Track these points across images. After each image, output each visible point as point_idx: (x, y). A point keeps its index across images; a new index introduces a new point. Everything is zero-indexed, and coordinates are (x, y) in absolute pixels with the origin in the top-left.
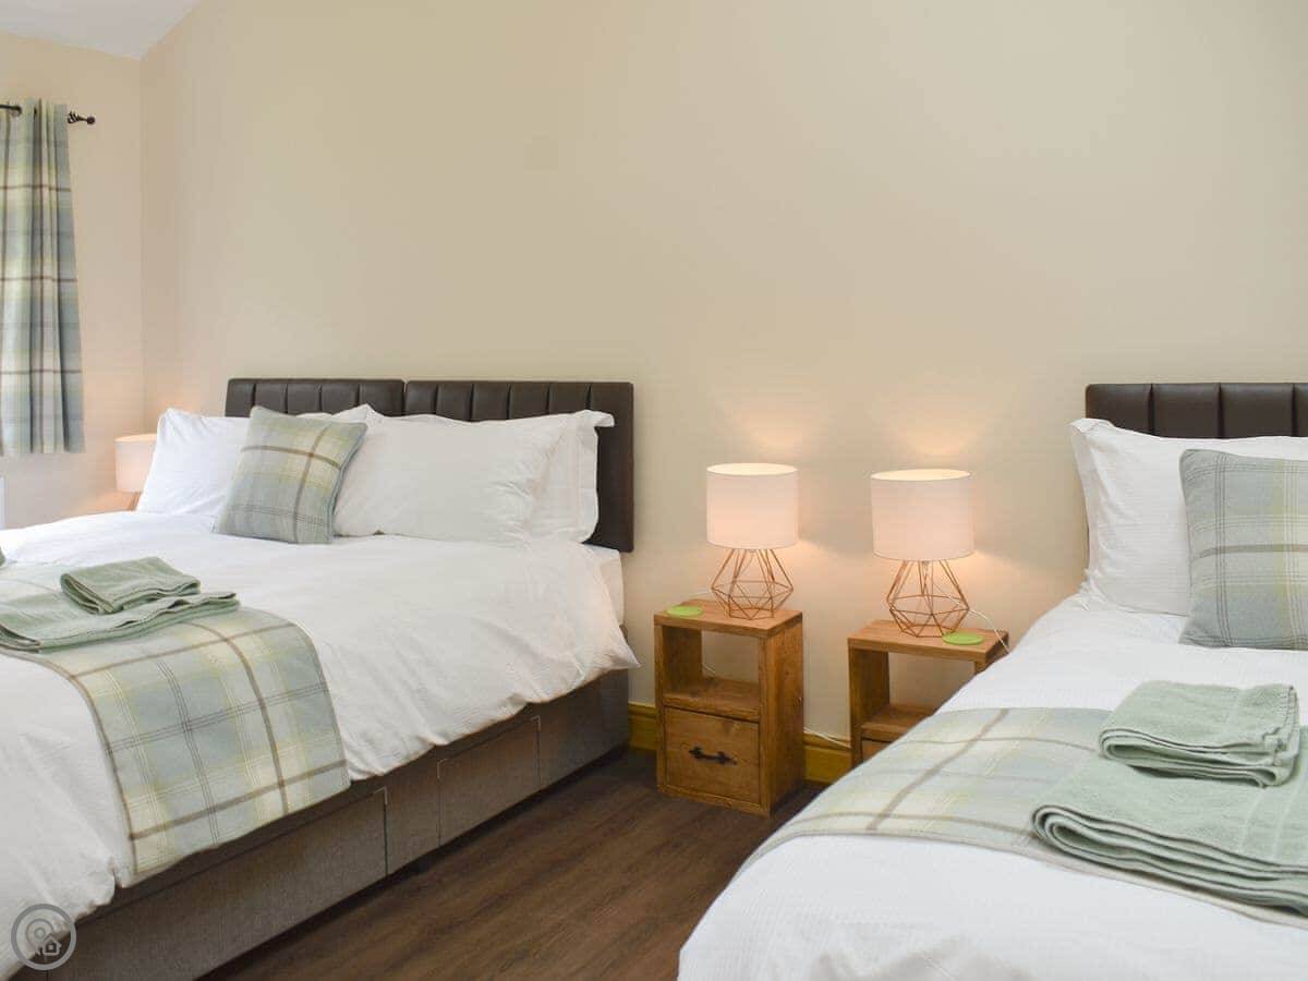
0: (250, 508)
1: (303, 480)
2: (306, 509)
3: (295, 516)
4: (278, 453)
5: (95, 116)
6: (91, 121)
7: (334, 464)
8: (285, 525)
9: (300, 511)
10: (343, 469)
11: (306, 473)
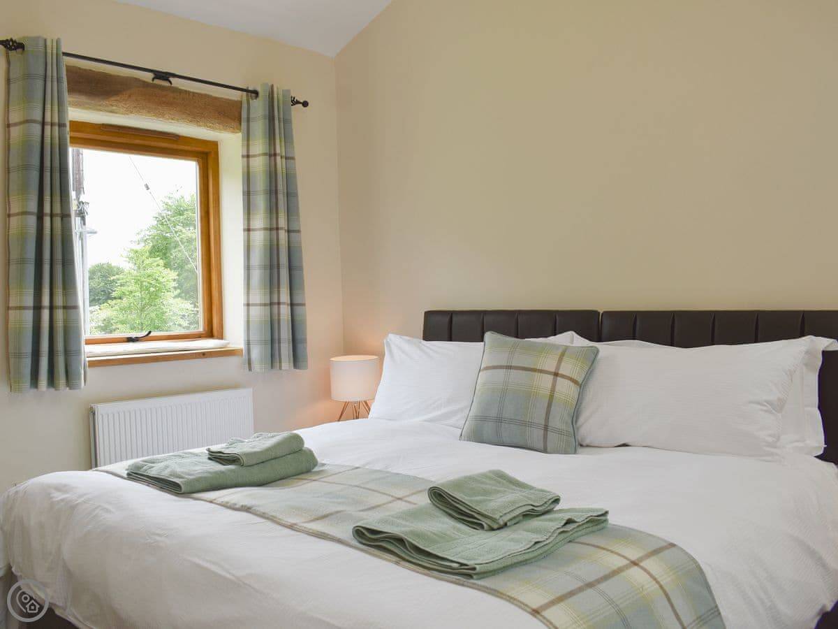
0: (499, 420)
1: (551, 397)
2: (557, 422)
3: (546, 428)
4: (524, 372)
5: (309, 101)
6: (305, 104)
7: (575, 382)
8: (536, 435)
9: (550, 424)
10: (582, 386)
11: (553, 390)
